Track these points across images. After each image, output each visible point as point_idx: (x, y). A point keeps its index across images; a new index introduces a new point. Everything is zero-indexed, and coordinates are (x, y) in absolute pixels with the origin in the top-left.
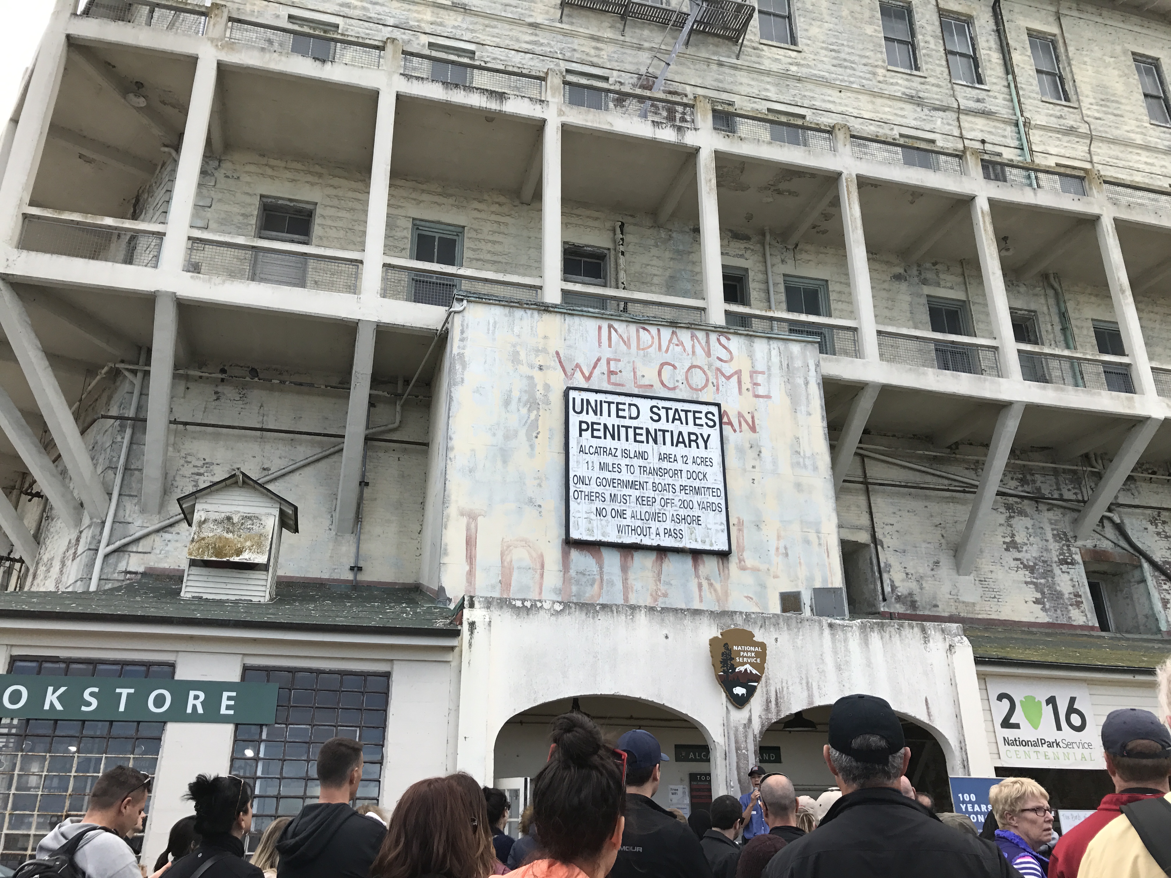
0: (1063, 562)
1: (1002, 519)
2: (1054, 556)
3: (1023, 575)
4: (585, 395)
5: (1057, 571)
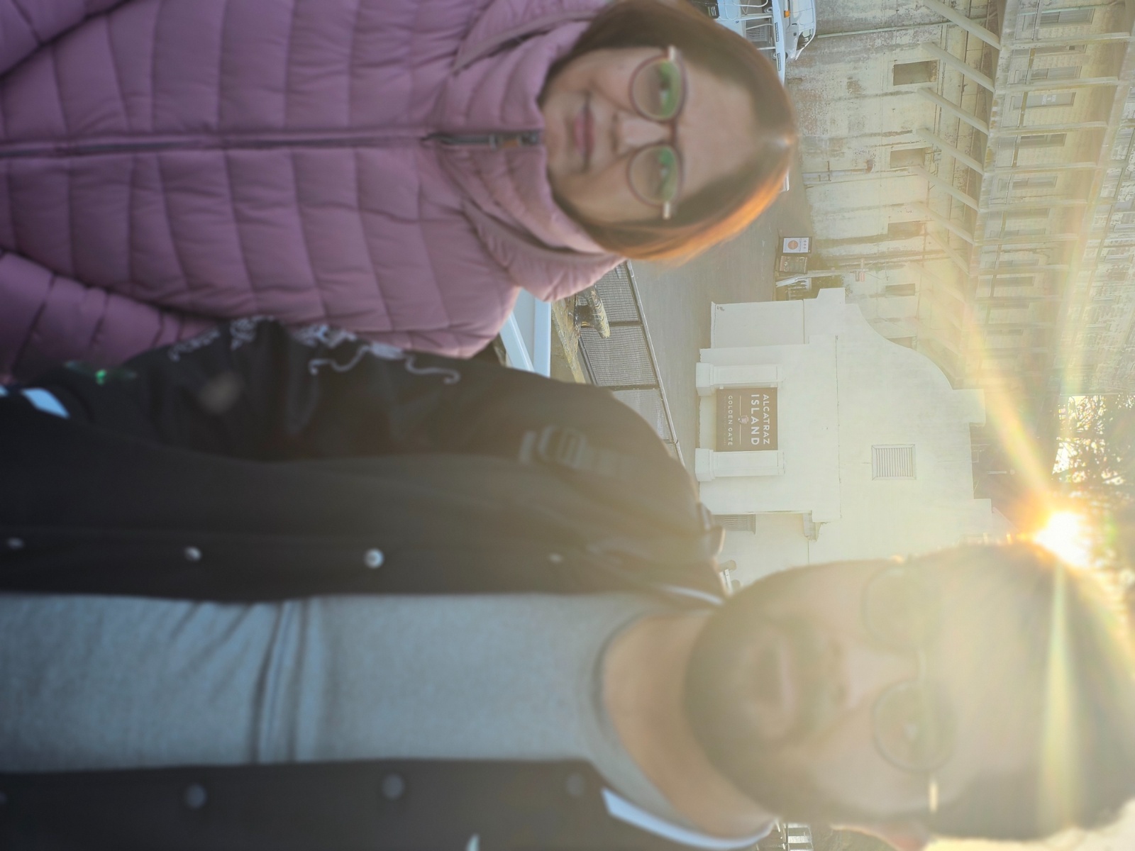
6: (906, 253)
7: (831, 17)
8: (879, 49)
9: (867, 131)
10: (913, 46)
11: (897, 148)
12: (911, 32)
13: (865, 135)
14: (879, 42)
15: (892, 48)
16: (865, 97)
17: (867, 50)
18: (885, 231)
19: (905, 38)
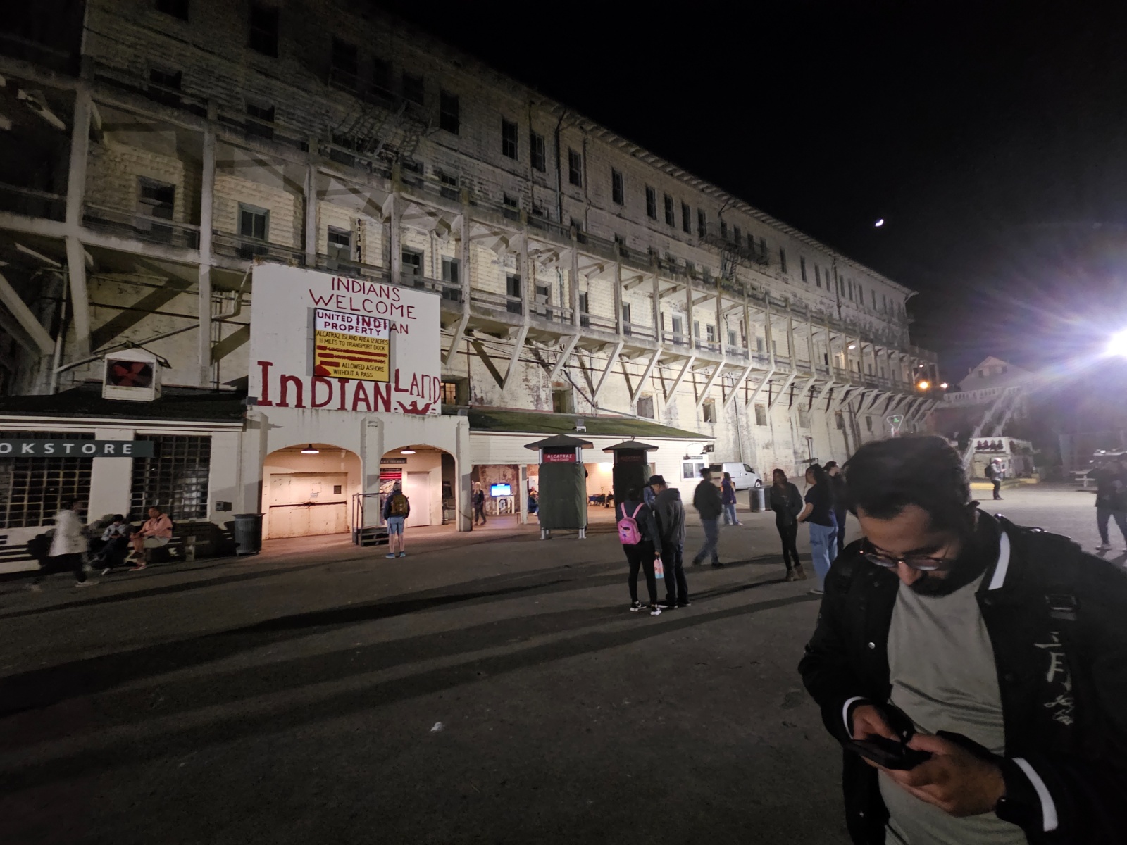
0: (544, 387)
1: (523, 369)
2: (541, 384)
3: (528, 391)
4: (324, 312)
5: (541, 390)
6: (851, 421)
7: (733, 457)
8: (749, 433)
9: (791, 439)
10: (747, 415)
11: (799, 424)
12: (740, 416)
13: (793, 441)
14: (745, 433)
15: (748, 426)
16: (773, 441)
17: (749, 439)
18: (841, 431)
19: (743, 420)
